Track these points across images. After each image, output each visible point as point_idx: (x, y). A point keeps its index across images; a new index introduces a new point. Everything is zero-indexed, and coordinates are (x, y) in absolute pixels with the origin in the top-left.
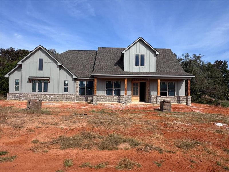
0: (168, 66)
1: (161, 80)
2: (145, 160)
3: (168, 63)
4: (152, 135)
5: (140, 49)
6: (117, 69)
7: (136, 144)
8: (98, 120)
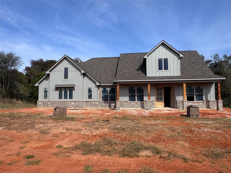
0: (195, 69)
1: (187, 84)
2: (168, 169)
3: (194, 66)
4: (175, 143)
5: (163, 53)
6: (139, 74)
7: (158, 152)
8: (120, 126)
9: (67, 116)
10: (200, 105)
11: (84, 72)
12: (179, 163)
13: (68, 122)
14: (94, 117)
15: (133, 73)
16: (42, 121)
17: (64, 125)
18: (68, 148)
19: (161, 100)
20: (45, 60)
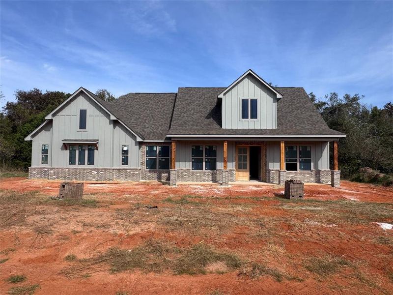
0: (300, 118)
1: (286, 143)
3: (298, 113)
5: (249, 90)
6: (210, 125)
8: (175, 218)
9: (84, 197)
13: (87, 209)
14: (131, 199)
15: (198, 122)
16: (39, 208)
17: (79, 215)
18: (86, 261)
19: (245, 168)
20: (44, 92)
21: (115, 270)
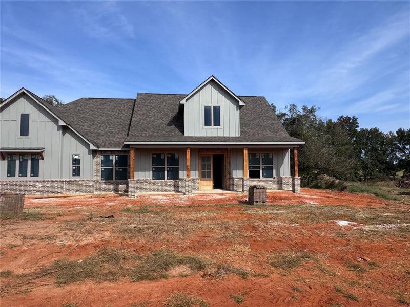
0: (261, 126)
1: (249, 150)
2: (216, 293)
3: (260, 121)
4: (229, 248)
5: (212, 97)
6: (171, 132)
7: (199, 266)
8: (134, 226)
9: (26, 211)
10: (268, 185)
11: (65, 124)
12: (233, 281)
13: (28, 222)
14: (83, 211)
17: (18, 228)
18: (25, 276)
19: (209, 177)
21: (61, 283)
